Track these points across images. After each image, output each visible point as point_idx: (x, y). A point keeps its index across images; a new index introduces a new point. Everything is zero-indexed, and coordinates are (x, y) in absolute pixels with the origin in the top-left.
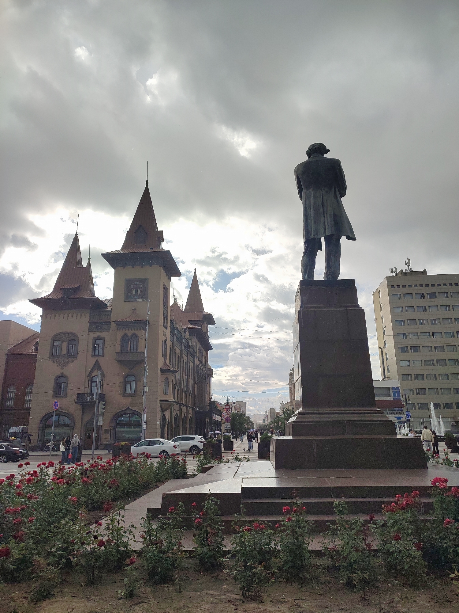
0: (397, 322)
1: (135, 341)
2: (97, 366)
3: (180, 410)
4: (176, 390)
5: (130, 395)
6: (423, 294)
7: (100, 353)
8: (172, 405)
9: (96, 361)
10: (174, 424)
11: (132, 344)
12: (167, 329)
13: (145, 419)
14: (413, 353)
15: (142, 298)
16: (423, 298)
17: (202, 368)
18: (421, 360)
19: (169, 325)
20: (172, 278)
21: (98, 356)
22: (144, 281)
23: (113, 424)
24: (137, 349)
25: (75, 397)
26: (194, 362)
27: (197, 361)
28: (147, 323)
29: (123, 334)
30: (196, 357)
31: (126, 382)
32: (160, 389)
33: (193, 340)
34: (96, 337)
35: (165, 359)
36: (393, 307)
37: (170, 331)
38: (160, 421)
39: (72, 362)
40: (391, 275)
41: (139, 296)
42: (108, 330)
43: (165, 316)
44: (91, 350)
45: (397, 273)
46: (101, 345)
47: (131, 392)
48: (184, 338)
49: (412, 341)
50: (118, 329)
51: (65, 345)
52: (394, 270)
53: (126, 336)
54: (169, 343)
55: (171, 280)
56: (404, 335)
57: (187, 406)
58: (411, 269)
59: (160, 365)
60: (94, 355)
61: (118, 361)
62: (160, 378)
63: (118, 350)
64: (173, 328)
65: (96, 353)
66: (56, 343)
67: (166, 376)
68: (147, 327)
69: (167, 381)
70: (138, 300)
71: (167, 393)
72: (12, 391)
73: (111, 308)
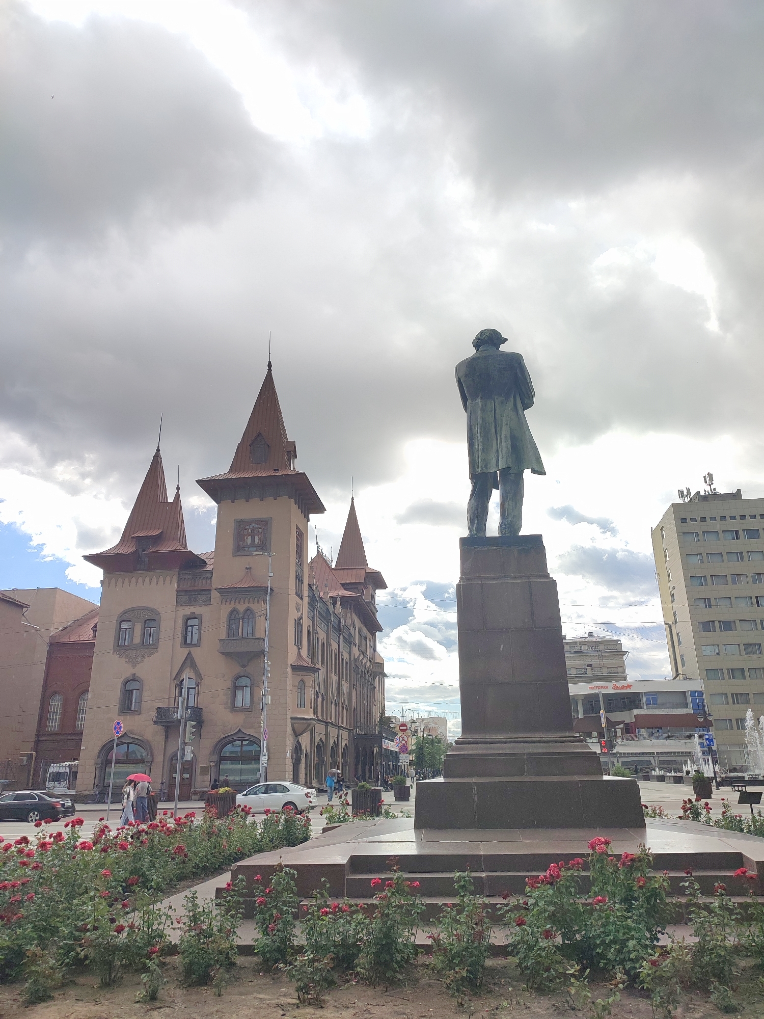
0: (694, 579)
1: (250, 620)
2: (189, 661)
3: (327, 735)
4: (320, 700)
5: (243, 709)
6: (737, 532)
7: (195, 641)
8: (312, 726)
9: (189, 654)
10: (316, 757)
11: (246, 624)
12: (302, 599)
13: (265, 749)
14: (724, 633)
15: (262, 549)
16: (737, 539)
17: (364, 661)
18: (739, 645)
19: (306, 593)
20: (311, 516)
21: (191, 645)
22: (265, 523)
23: (215, 758)
24: (253, 633)
25: (154, 713)
26: (350, 654)
27: (356, 651)
28: (269, 591)
29: (230, 609)
30: (354, 644)
31: (236, 688)
32: (291, 698)
33: (348, 615)
34: (188, 615)
35: (299, 649)
36: (686, 555)
37: (308, 603)
38: (292, 753)
39: (150, 656)
40: (680, 501)
41: (256, 546)
42: (208, 602)
43: (299, 579)
44: (180, 635)
45: (692, 496)
46: (196, 628)
47: (245, 705)
48: (331, 613)
49: (722, 612)
50: (224, 601)
51: (138, 628)
52: (685, 493)
53: (235, 613)
54: (306, 623)
55: (308, 521)
56: (708, 603)
57: (338, 727)
58: (714, 489)
59: (292, 659)
60: (185, 643)
61: (223, 653)
62: (291, 681)
63: (224, 636)
64: (313, 599)
65: (189, 641)
66: (124, 625)
67: (300, 678)
68: (268, 596)
69: (302, 686)
70: (255, 553)
71: (303, 706)
72: (56, 705)
73: (212, 566)
